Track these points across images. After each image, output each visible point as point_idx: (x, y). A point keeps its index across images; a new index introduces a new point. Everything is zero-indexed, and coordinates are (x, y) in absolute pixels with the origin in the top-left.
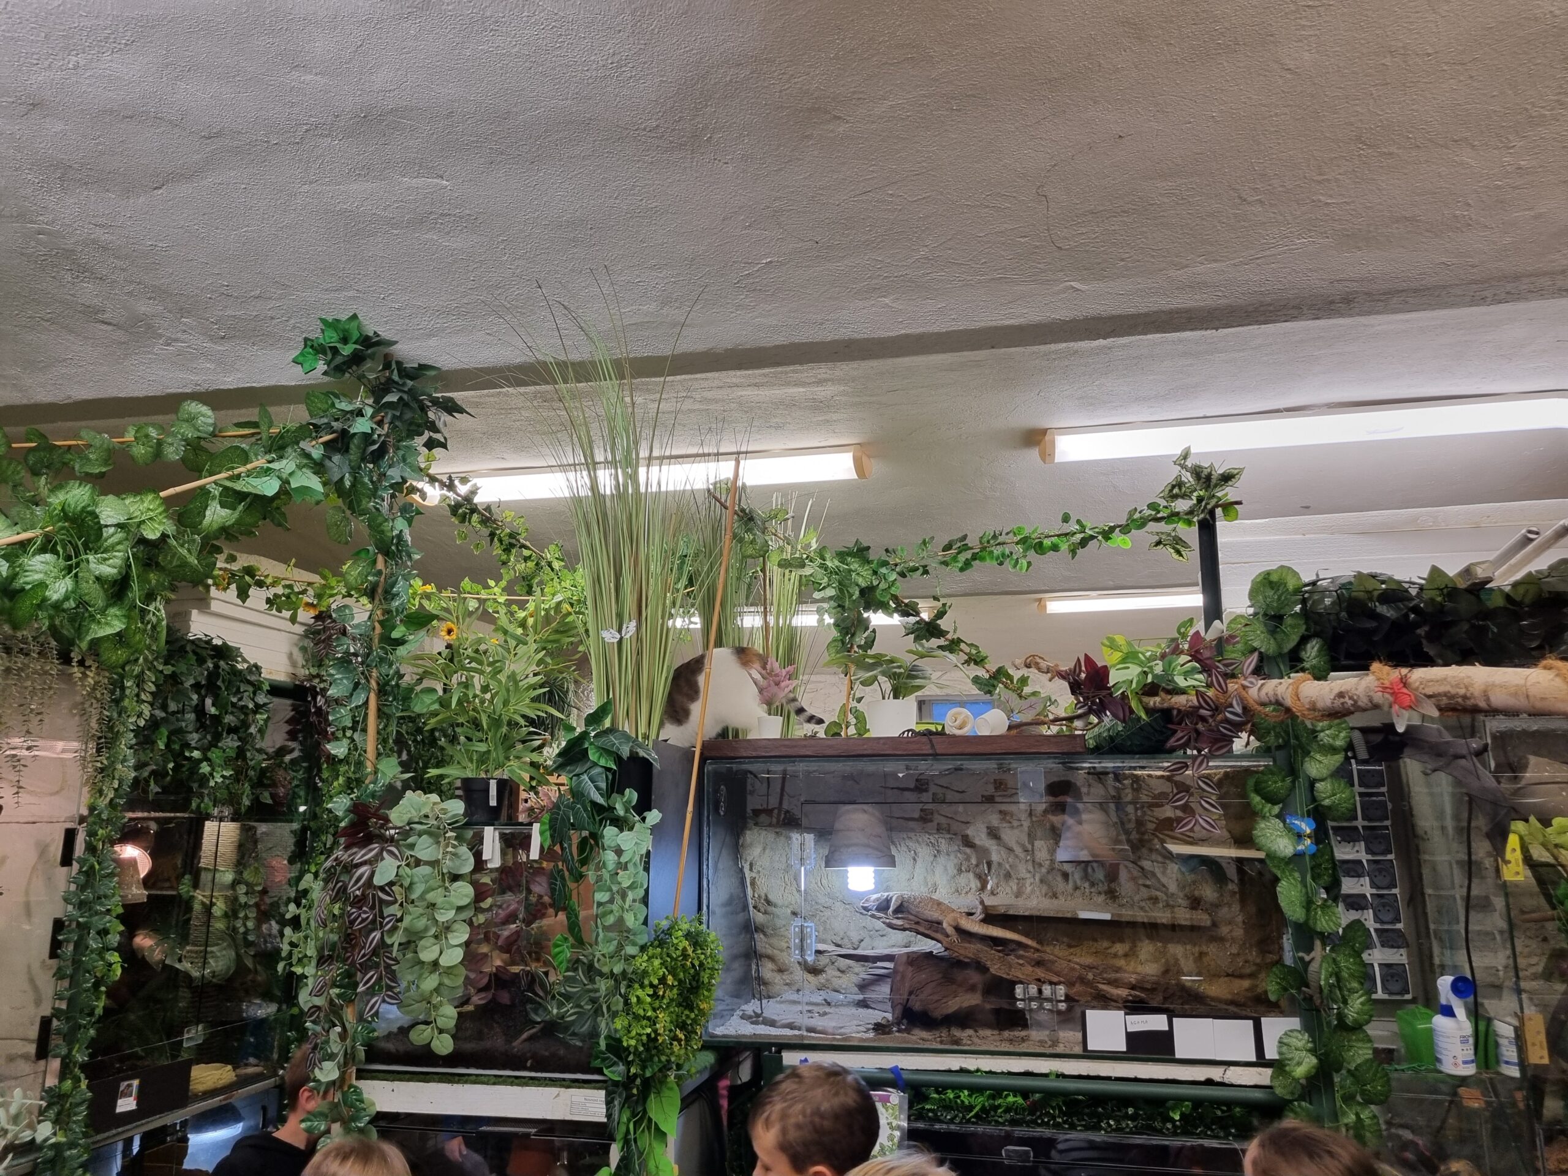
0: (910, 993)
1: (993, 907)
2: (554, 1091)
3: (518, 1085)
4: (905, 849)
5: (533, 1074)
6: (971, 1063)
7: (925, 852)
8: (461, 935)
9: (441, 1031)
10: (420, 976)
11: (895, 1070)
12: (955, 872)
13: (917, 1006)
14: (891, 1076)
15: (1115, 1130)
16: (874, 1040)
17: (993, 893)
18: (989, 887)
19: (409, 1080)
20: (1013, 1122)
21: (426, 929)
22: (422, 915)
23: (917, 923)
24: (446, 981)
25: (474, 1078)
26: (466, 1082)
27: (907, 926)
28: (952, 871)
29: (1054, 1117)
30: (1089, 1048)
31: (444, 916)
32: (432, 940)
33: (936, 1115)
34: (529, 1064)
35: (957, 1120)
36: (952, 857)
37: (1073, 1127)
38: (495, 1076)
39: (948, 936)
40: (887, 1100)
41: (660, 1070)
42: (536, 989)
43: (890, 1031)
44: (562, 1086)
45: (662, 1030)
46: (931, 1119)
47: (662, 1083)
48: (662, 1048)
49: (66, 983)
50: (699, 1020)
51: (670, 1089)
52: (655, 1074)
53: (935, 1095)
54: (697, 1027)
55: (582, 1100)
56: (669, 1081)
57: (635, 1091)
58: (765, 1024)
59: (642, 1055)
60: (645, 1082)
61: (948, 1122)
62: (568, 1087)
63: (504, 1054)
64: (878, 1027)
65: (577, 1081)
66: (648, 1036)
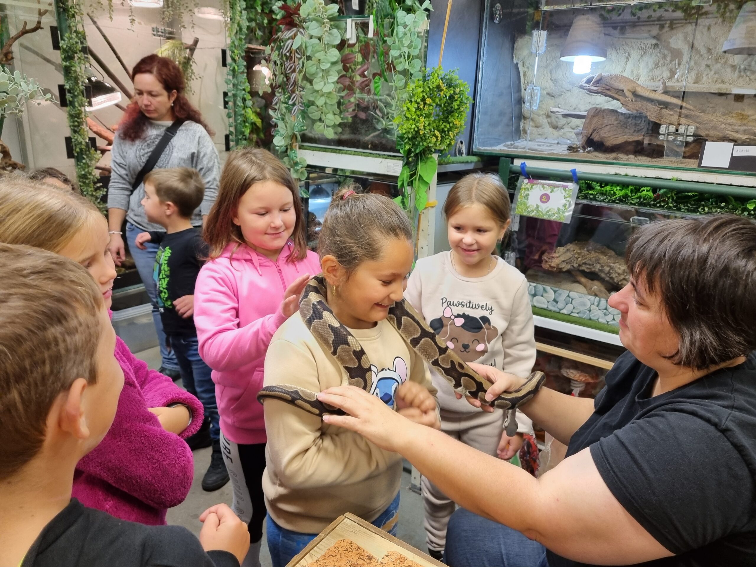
0: (594, 130)
1: (672, 86)
2: (380, 160)
3: (364, 156)
4: (622, 51)
5: (371, 152)
6: (622, 171)
7: (635, 54)
8: (334, 77)
9: (328, 126)
10: (316, 97)
11: (574, 172)
12: (654, 66)
13: (596, 138)
14: (571, 174)
15: (706, 213)
16: (566, 155)
17: (678, 81)
18: (676, 76)
19: (319, 151)
20: (641, 204)
21: (316, 73)
22: (313, 65)
23: (609, 90)
24: (328, 101)
25: (345, 151)
26: (342, 153)
27: (600, 91)
28: (651, 65)
29: (667, 204)
30: (702, 165)
31: (325, 66)
32: (320, 79)
33: (595, 197)
34: (369, 146)
35: (607, 200)
36: (653, 56)
37: (679, 209)
38: (355, 151)
39: (626, 97)
40: (567, 187)
41: (423, 149)
42: (378, 112)
43: (577, 151)
44: (383, 158)
45: (422, 128)
46: (591, 199)
47: (427, 158)
48: (424, 138)
49: (231, 120)
50: (453, 130)
51: (432, 162)
52: (420, 152)
53: (599, 188)
54: (451, 133)
55: (392, 165)
56: (431, 157)
57: (410, 159)
58: (513, 148)
59: (414, 140)
60: (416, 155)
61: (601, 201)
62: (386, 158)
63: (359, 141)
64: (570, 148)
65: (390, 156)
66: (414, 130)
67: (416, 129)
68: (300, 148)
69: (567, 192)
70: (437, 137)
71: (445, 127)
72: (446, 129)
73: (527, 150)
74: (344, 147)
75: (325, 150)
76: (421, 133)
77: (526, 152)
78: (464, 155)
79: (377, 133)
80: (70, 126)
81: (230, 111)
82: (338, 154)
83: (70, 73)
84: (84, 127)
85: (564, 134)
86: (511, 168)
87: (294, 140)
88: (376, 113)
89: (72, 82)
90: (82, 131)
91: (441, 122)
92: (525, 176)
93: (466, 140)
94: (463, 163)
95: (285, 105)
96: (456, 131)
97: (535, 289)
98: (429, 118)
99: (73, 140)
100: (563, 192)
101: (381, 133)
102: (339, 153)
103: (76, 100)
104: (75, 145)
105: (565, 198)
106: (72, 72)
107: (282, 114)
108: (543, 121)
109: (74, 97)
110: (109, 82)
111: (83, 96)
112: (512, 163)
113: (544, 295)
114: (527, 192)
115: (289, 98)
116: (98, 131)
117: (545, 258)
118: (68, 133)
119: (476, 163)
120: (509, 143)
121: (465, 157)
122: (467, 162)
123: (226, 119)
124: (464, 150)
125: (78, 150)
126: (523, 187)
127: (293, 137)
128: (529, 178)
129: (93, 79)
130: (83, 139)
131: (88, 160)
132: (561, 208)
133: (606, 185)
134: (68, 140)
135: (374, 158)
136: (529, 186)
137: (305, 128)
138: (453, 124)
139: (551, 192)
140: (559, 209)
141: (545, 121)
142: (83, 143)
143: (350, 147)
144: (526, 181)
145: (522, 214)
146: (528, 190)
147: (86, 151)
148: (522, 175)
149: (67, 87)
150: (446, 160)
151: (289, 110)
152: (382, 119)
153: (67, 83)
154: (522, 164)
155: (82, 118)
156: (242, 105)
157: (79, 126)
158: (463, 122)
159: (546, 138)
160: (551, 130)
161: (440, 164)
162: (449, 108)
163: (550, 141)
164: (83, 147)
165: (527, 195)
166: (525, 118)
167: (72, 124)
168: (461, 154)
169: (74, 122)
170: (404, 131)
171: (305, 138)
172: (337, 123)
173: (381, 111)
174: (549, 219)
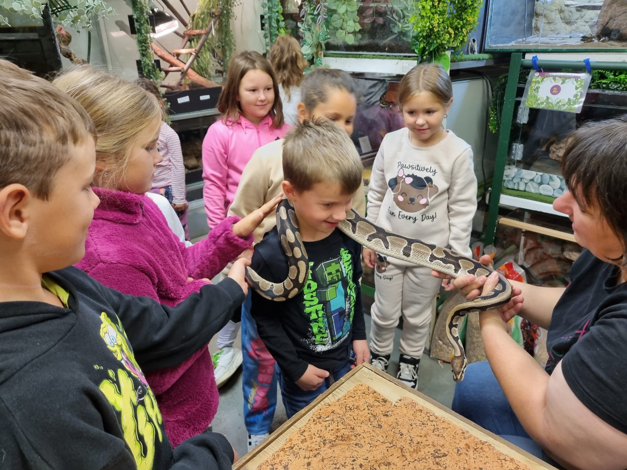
2: (396, 61)
3: (382, 59)
5: (388, 54)
9: (349, 33)
10: (338, 6)
11: (587, 62)
14: (584, 64)
19: (341, 57)
25: (364, 56)
26: (362, 58)
33: (608, 86)
40: (579, 77)
41: (437, 47)
42: (394, 16)
43: (591, 41)
44: (399, 59)
45: (436, 25)
46: (604, 88)
47: (441, 56)
48: (438, 36)
49: (268, 40)
50: (466, 26)
51: (445, 59)
52: (434, 50)
53: (612, 77)
54: (464, 29)
55: (407, 65)
56: (445, 55)
57: (425, 57)
58: (525, 44)
59: (428, 39)
60: (430, 53)
61: (614, 90)
62: (402, 59)
63: (377, 45)
64: (584, 39)
65: (406, 56)
66: (429, 28)
67: (431, 27)
68: (325, 56)
69: (579, 83)
70: (450, 34)
71: (459, 23)
72: (459, 26)
73: (540, 44)
74: (363, 51)
75: (347, 56)
76: (436, 30)
77: (538, 46)
78: (476, 53)
79: (394, 36)
80: (139, 51)
81: (266, 32)
82: (358, 59)
83: (136, 4)
84: (150, 51)
85: (577, 28)
86: (523, 61)
87: (319, 49)
88: (393, 17)
89: (139, 12)
90: (148, 54)
91: (455, 19)
92: (536, 69)
93: (478, 38)
94: (475, 60)
95: (311, 16)
96: (469, 27)
97: (541, 178)
98: (443, 15)
99: (142, 62)
100: (575, 82)
101: (397, 36)
102: (359, 57)
103: (142, 27)
104: (145, 67)
105: (577, 88)
106: (138, 3)
107: (308, 25)
108: (556, 16)
109: (141, 25)
110: (168, 13)
111: (148, 24)
112: (524, 58)
113: (550, 183)
114: (537, 85)
115: (314, 9)
116: (162, 55)
117: (553, 149)
118: (138, 57)
119: (487, 60)
120: (521, 40)
121: (476, 55)
122: (479, 60)
123: (263, 39)
124: (476, 48)
125: (146, 70)
126: (534, 80)
127: (319, 45)
128: (540, 71)
129: (156, 10)
130: (150, 61)
131: (154, 79)
132: (572, 98)
133: (621, 73)
134: (139, 63)
135: (390, 60)
136: (540, 79)
137: (329, 36)
138: (467, 21)
139: (562, 83)
140: (569, 100)
141: (558, 16)
142: (150, 64)
143: (369, 51)
144: (537, 74)
145: (532, 107)
146: (539, 82)
147: (153, 71)
148: (534, 69)
149: (135, 17)
150: (459, 57)
151: (314, 20)
152: (398, 23)
153: (135, 13)
154: (533, 57)
155: (148, 43)
156: (276, 25)
157: (146, 50)
158: (476, 18)
159: (558, 33)
160: (564, 25)
161: (452, 61)
162: (463, 5)
163: (563, 35)
164: (150, 68)
165: (538, 88)
166: (537, 15)
167: (140, 49)
168: (473, 51)
169: (142, 47)
170: (419, 30)
171: (329, 47)
172: (357, 30)
173: (398, 15)
174: (559, 109)
